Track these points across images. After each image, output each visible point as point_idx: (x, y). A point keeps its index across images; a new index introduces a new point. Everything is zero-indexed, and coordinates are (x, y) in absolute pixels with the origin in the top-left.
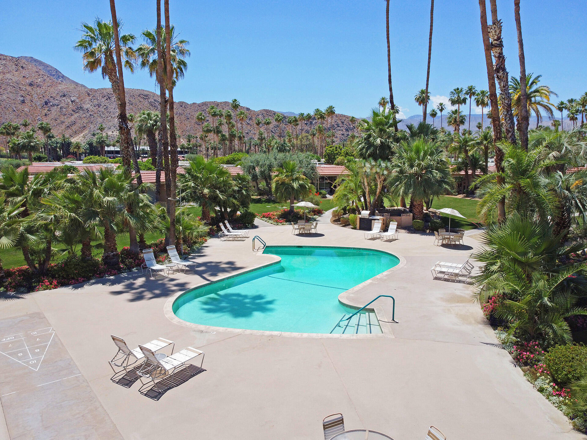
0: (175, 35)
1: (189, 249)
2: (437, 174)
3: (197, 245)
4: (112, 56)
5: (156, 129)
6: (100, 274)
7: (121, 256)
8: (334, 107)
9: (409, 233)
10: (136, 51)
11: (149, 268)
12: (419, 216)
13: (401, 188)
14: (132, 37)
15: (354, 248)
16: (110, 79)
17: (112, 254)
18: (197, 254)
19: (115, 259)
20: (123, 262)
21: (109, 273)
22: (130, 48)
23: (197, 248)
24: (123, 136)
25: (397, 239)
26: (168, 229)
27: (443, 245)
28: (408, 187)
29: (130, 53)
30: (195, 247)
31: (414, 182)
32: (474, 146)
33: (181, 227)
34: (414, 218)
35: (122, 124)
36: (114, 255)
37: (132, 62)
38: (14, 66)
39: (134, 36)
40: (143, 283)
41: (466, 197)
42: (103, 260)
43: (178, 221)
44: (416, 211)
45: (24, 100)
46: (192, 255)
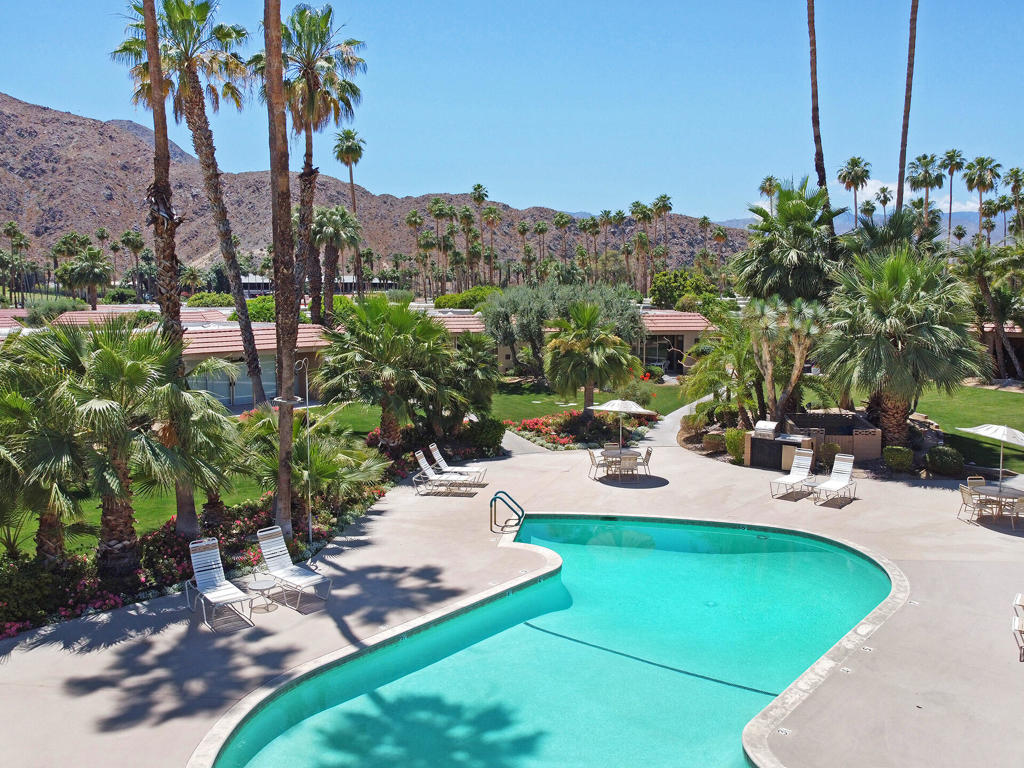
0: (335, 28)
1: (335, 520)
2: (947, 334)
3: (357, 509)
4: (194, 73)
5: (321, 240)
6: (74, 607)
7: (148, 549)
8: (669, 198)
9: (876, 479)
10: (250, 62)
11: (202, 596)
12: (896, 436)
13: (853, 368)
14: (240, 33)
15: (750, 528)
16: (188, 122)
17: (120, 545)
18: (349, 538)
19: (126, 560)
20: (150, 564)
21: (98, 604)
22: (235, 55)
23: (356, 518)
24: (159, 240)
25: (855, 499)
26: (275, 474)
27: (984, 521)
28: (871, 363)
29: (233, 66)
30: (351, 515)
31: (888, 355)
32: (1004, 267)
33: (306, 473)
34: (884, 441)
35: (159, 210)
36: (124, 548)
37: (238, 84)
38: (97, 136)
39: (244, 30)
40: (175, 643)
41: (984, 384)
42: (98, 561)
43: (302, 454)
44: (890, 422)
45: (111, 195)
46: (338, 539)
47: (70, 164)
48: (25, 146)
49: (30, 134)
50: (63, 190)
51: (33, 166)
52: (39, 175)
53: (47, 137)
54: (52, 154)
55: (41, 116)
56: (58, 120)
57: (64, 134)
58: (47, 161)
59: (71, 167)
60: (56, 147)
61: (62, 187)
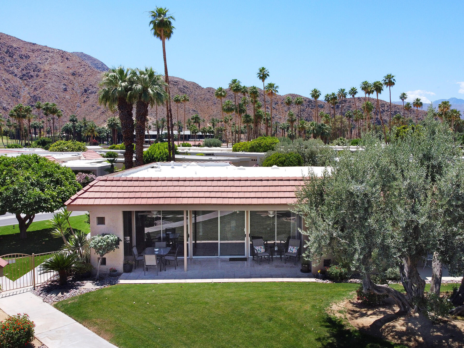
38: (60, 58)
45: (66, 88)
48: (23, 64)
49: (26, 57)
51: (27, 74)
53: (34, 59)
54: (37, 67)
55: (32, 48)
56: (40, 50)
57: (43, 57)
58: (34, 71)
59: (46, 74)
60: (38, 63)
61: (41, 84)
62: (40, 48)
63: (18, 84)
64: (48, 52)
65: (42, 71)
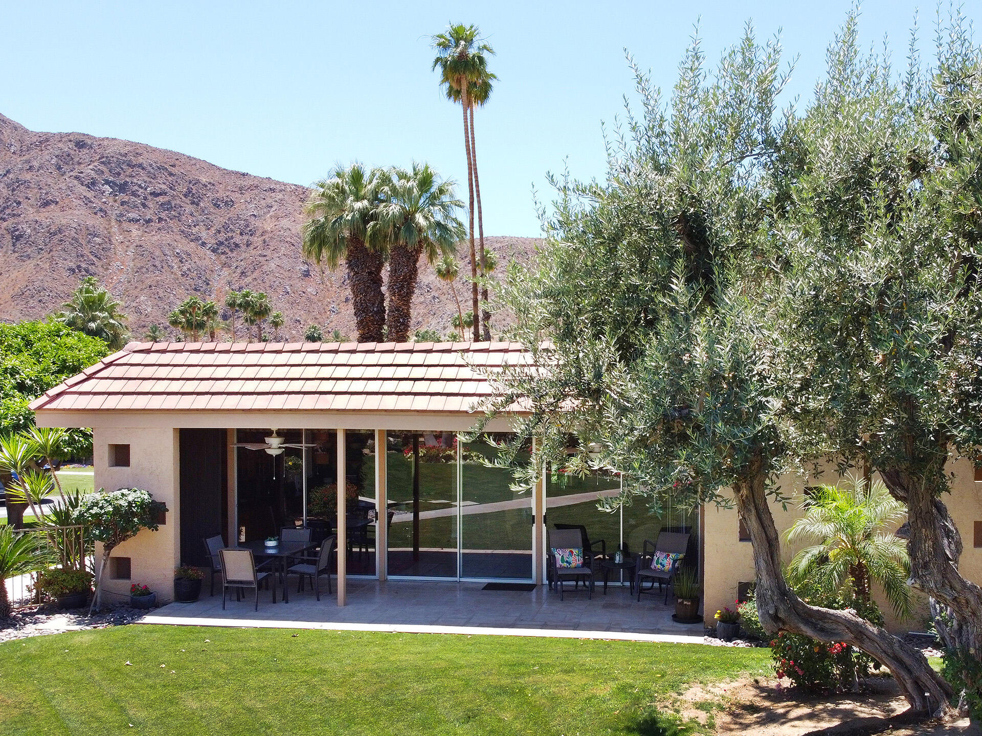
38: (297, 204)
45: (308, 271)
47: (266, 237)
48: (220, 218)
49: (226, 203)
50: (256, 266)
51: (226, 240)
52: (231, 251)
53: (244, 207)
54: (247, 226)
55: (239, 183)
56: (257, 187)
57: (263, 202)
58: (241, 234)
59: (267, 240)
60: (252, 217)
61: (255, 263)
62: (256, 183)
63: (207, 262)
64: (273, 190)
65: (258, 233)
